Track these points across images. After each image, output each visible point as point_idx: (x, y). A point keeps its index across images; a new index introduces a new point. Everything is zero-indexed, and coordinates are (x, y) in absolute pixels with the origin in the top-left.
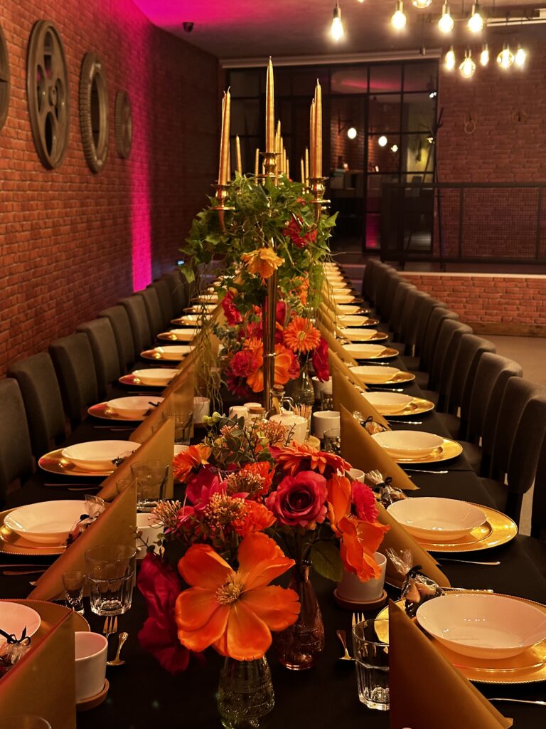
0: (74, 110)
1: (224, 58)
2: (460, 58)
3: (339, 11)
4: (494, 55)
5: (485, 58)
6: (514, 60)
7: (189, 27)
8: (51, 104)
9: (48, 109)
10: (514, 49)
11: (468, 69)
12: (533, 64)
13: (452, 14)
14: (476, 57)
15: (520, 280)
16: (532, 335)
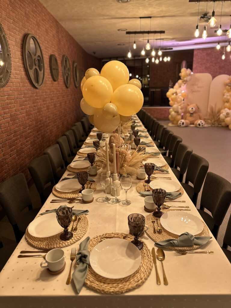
0: (72, 74)
2: (155, 59)
3: (130, 51)
4: (163, 58)
5: (161, 59)
6: (167, 59)
7: (94, 53)
8: (67, 73)
9: (67, 75)
10: (167, 57)
11: (157, 62)
12: (171, 60)
14: (159, 59)
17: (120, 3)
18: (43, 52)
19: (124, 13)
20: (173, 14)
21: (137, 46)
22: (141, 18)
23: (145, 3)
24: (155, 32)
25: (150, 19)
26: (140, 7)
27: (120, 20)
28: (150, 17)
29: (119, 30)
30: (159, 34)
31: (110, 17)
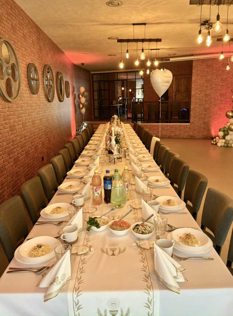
1: (92, 71)
2: (150, 71)
3: (122, 61)
7: (83, 64)
13: (150, 61)
15: (166, 125)
16: (169, 138)
17: (110, 6)
18: (19, 61)
19: (115, 18)
20: (169, 21)
21: (130, 56)
22: (134, 24)
23: (138, 7)
24: (150, 40)
25: (144, 26)
26: (134, 12)
27: (111, 27)
28: (145, 24)
29: (109, 38)
30: (154, 43)
31: (99, 23)
